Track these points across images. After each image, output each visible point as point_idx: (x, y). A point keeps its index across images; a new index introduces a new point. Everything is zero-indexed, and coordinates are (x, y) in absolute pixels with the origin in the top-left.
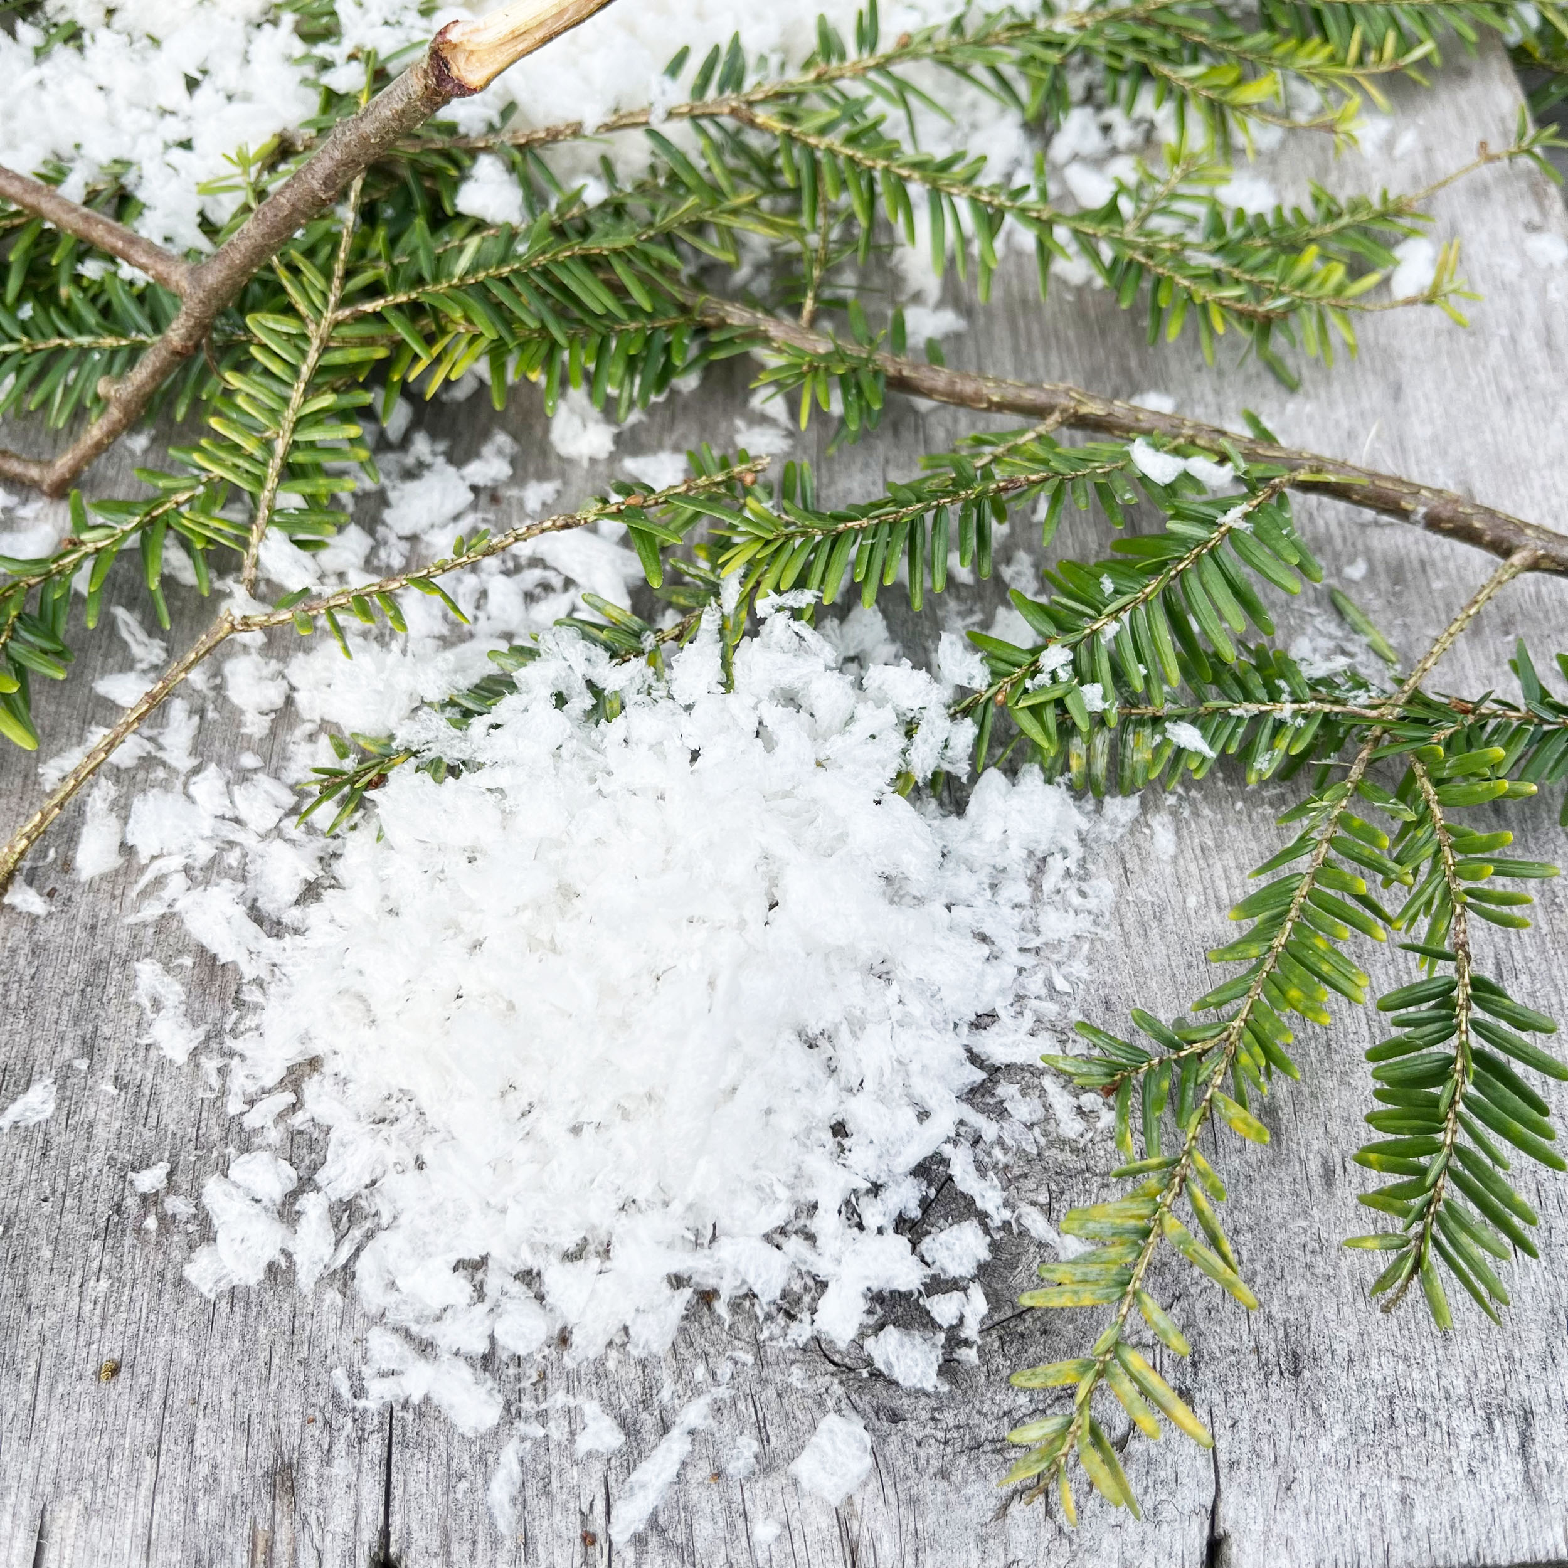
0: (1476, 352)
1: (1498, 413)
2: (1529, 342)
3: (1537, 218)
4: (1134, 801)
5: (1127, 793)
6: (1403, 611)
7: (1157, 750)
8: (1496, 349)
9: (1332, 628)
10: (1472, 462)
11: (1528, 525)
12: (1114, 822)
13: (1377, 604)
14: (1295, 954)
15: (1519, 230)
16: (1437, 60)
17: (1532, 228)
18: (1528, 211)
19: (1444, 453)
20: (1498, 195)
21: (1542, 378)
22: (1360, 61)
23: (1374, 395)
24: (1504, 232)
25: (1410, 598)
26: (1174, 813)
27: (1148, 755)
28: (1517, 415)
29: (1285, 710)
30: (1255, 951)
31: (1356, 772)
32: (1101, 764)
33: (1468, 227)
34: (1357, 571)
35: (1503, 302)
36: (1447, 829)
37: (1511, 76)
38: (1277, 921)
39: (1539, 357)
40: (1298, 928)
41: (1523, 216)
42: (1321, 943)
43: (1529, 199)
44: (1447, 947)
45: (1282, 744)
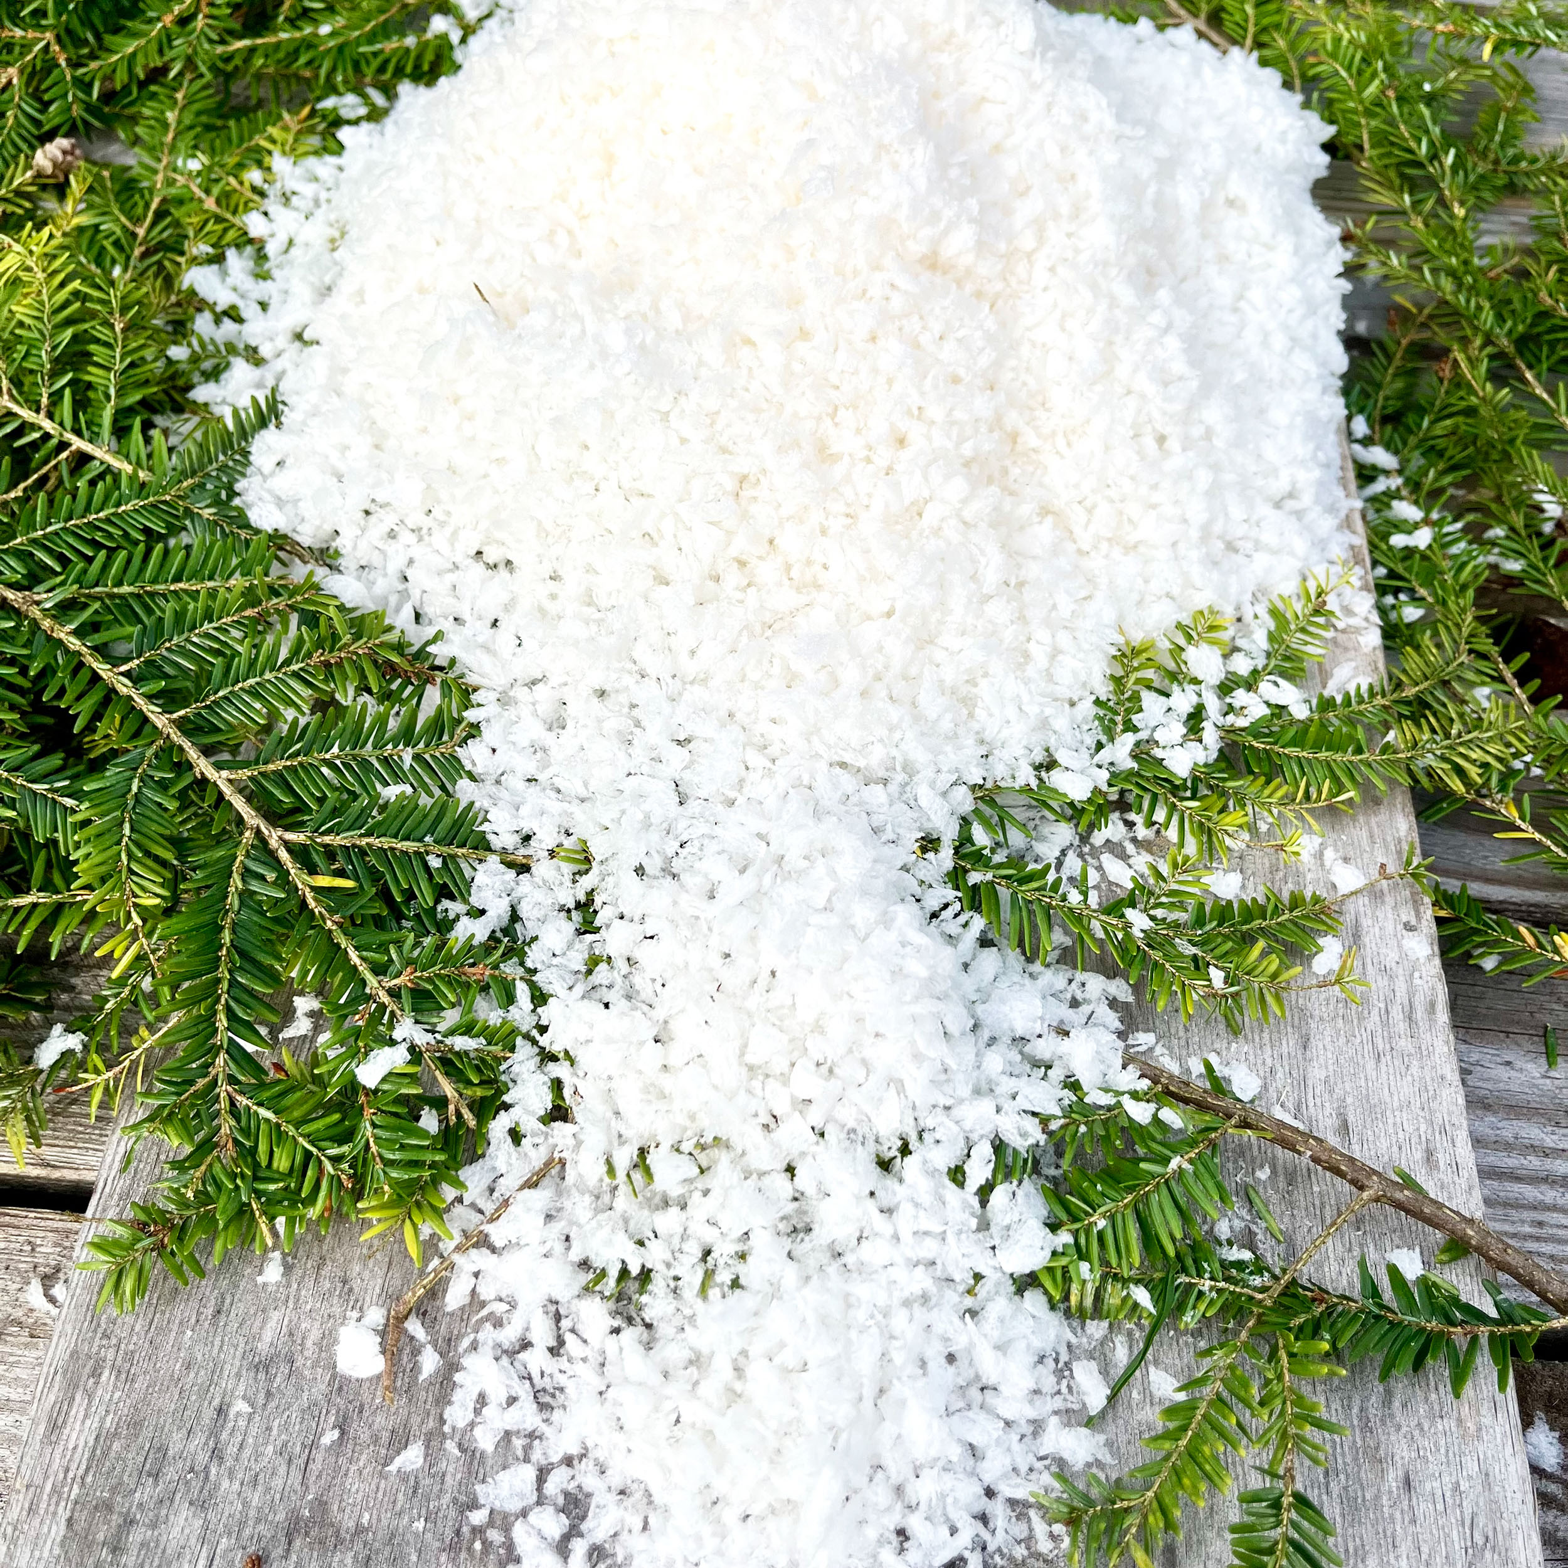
0: (1360, 1018)
1: (1371, 1065)
2: (1397, 1013)
3: (1413, 922)
4: (1105, 1324)
5: (1101, 1318)
6: (1292, 1205)
7: (1124, 1300)
8: (1375, 1017)
9: (1244, 1213)
10: (1349, 1100)
11: (1375, 1172)
12: (1090, 1337)
13: (1275, 1198)
14: (1192, 1454)
15: (1400, 927)
16: (1357, 799)
17: (1409, 927)
18: (1407, 915)
19: (1331, 1092)
20: (1389, 900)
21: (1402, 1043)
22: (1307, 797)
23: (1289, 1044)
24: (1390, 926)
25: (1299, 1196)
26: (1130, 1334)
27: (1118, 1301)
28: (1384, 1068)
29: (1206, 1285)
30: (1168, 1445)
31: (1244, 1335)
32: (1089, 1302)
33: (1366, 922)
34: (1263, 1174)
35: (1383, 982)
36: (1291, 1389)
37: (1410, 809)
38: (1184, 1429)
39: (1402, 1027)
40: (1196, 1435)
41: (1404, 919)
42: (1207, 1450)
43: (1410, 905)
44: (1281, 1472)
45: (1202, 1307)
